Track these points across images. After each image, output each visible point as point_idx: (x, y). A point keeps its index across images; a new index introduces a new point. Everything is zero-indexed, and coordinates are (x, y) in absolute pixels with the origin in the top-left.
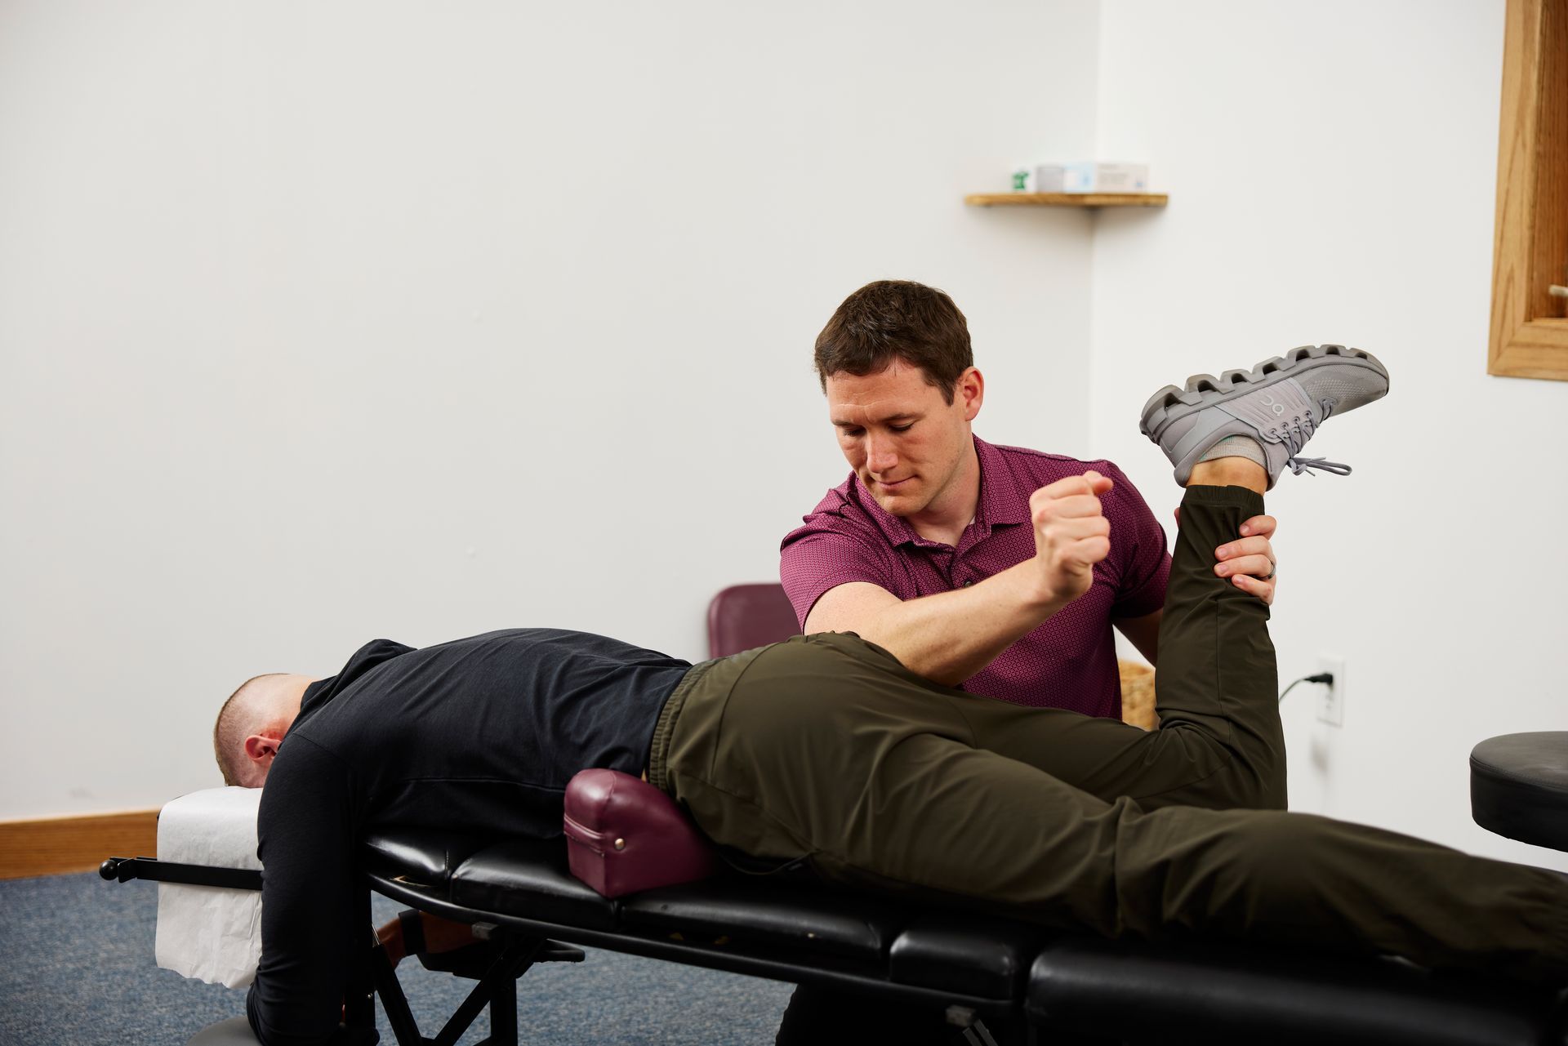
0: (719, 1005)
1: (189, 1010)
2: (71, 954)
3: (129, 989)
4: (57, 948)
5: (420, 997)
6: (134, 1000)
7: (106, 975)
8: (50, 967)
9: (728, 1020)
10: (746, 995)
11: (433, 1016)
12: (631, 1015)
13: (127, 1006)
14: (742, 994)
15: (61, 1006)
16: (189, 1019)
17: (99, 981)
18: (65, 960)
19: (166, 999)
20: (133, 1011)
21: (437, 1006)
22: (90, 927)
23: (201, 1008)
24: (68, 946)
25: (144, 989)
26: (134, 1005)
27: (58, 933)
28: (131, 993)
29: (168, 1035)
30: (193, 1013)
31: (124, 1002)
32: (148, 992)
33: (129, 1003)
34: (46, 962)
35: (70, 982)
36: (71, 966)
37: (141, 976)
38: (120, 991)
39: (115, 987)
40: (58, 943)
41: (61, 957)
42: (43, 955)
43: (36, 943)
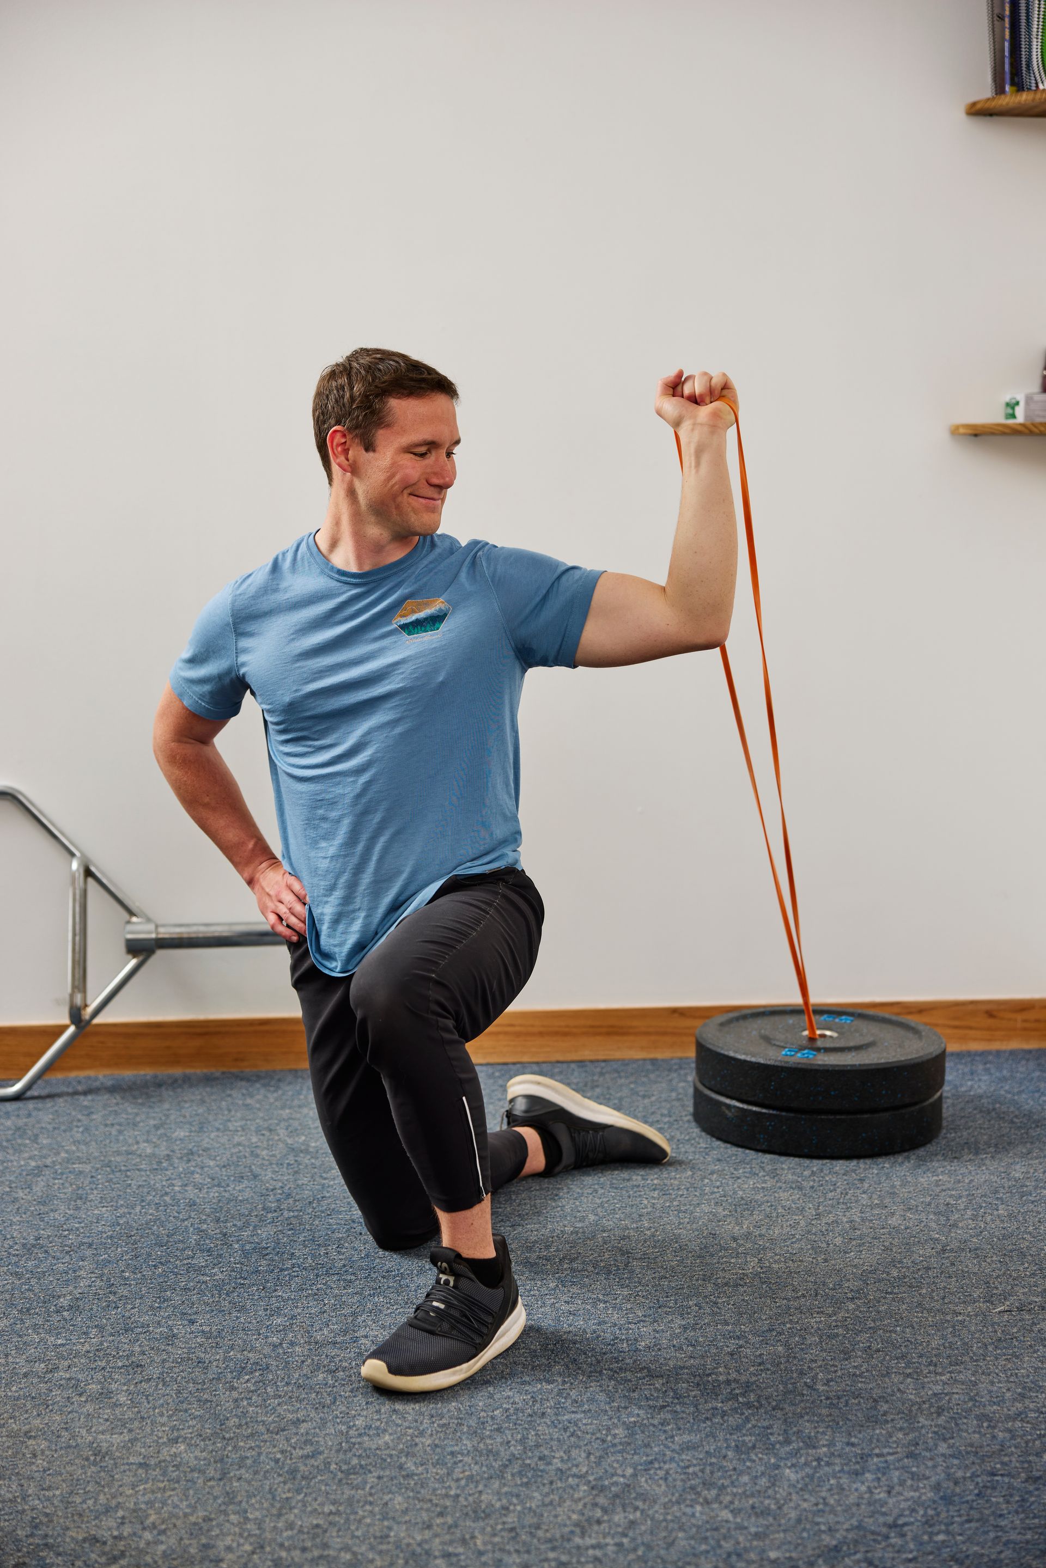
0: (623, 1238)
1: (126, 1210)
2: (36, 1153)
3: (78, 1188)
4: (25, 1145)
5: (340, 1213)
6: (81, 1198)
7: (62, 1174)
8: (15, 1163)
9: (628, 1253)
10: (653, 1230)
11: (348, 1230)
12: (536, 1242)
13: (73, 1203)
14: (649, 1229)
15: (15, 1200)
16: (124, 1219)
17: (54, 1179)
18: (30, 1158)
19: (109, 1200)
20: (77, 1208)
21: (354, 1222)
22: (58, 1128)
23: (138, 1209)
24: (36, 1145)
25: (92, 1189)
26: (79, 1202)
27: (30, 1132)
28: (80, 1192)
29: (102, 1232)
30: (130, 1213)
31: (70, 1200)
32: (95, 1192)
33: (75, 1201)
34: (12, 1158)
35: (29, 1177)
36: (33, 1164)
37: (92, 1177)
38: (70, 1189)
39: (67, 1185)
40: (28, 1142)
41: (26, 1155)
42: (11, 1151)
43: (8, 1141)
